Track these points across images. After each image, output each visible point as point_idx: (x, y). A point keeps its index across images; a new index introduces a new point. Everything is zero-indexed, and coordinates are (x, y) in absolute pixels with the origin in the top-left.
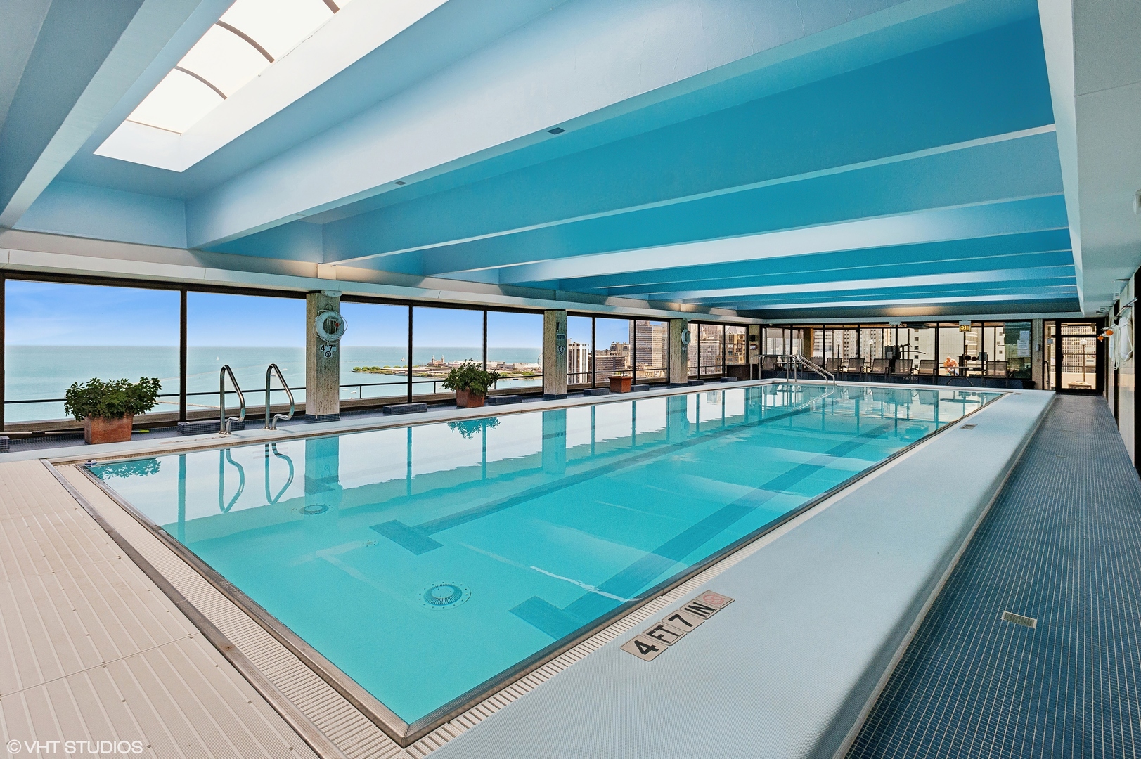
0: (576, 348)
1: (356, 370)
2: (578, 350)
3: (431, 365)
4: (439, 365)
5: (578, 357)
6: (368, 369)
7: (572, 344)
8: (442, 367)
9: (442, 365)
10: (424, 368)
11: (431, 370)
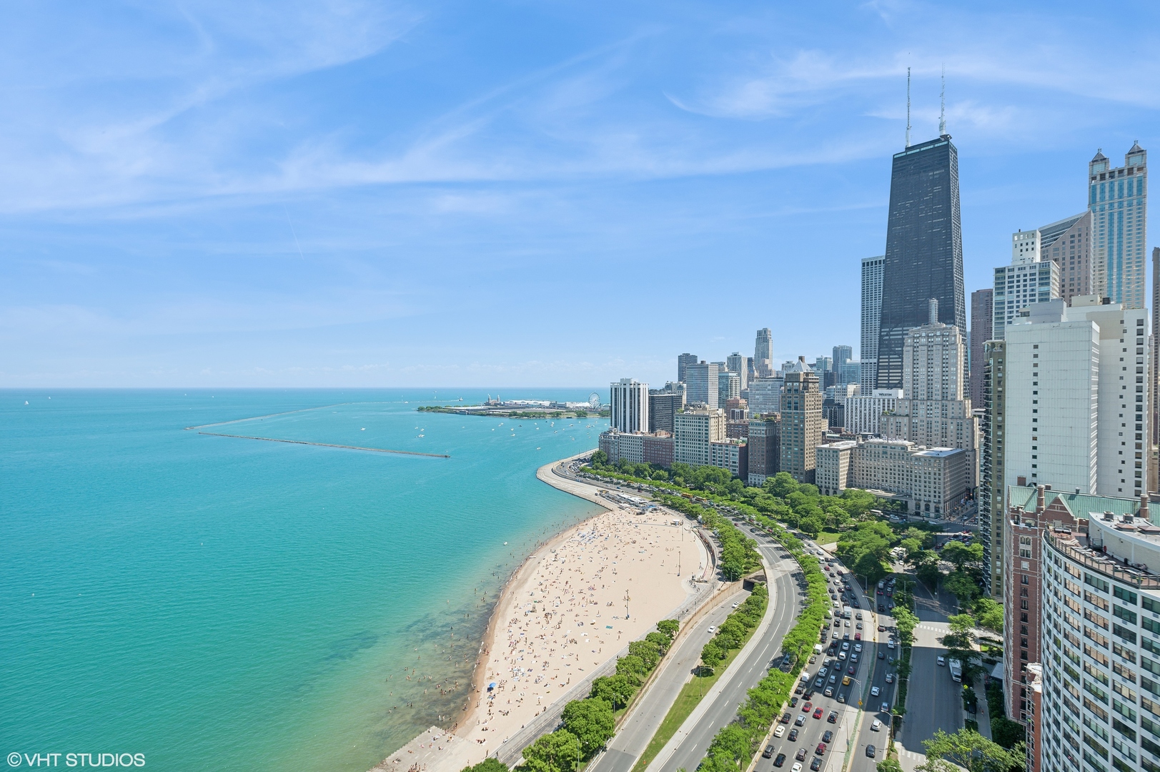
0: (636, 387)
1: (420, 409)
2: (639, 389)
3: (487, 404)
4: (496, 405)
5: (639, 396)
6: (432, 408)
7: (633, 383)
8: (499, 406)
9: (498, 404)
10: (483, 407)
11: (489, 409)
